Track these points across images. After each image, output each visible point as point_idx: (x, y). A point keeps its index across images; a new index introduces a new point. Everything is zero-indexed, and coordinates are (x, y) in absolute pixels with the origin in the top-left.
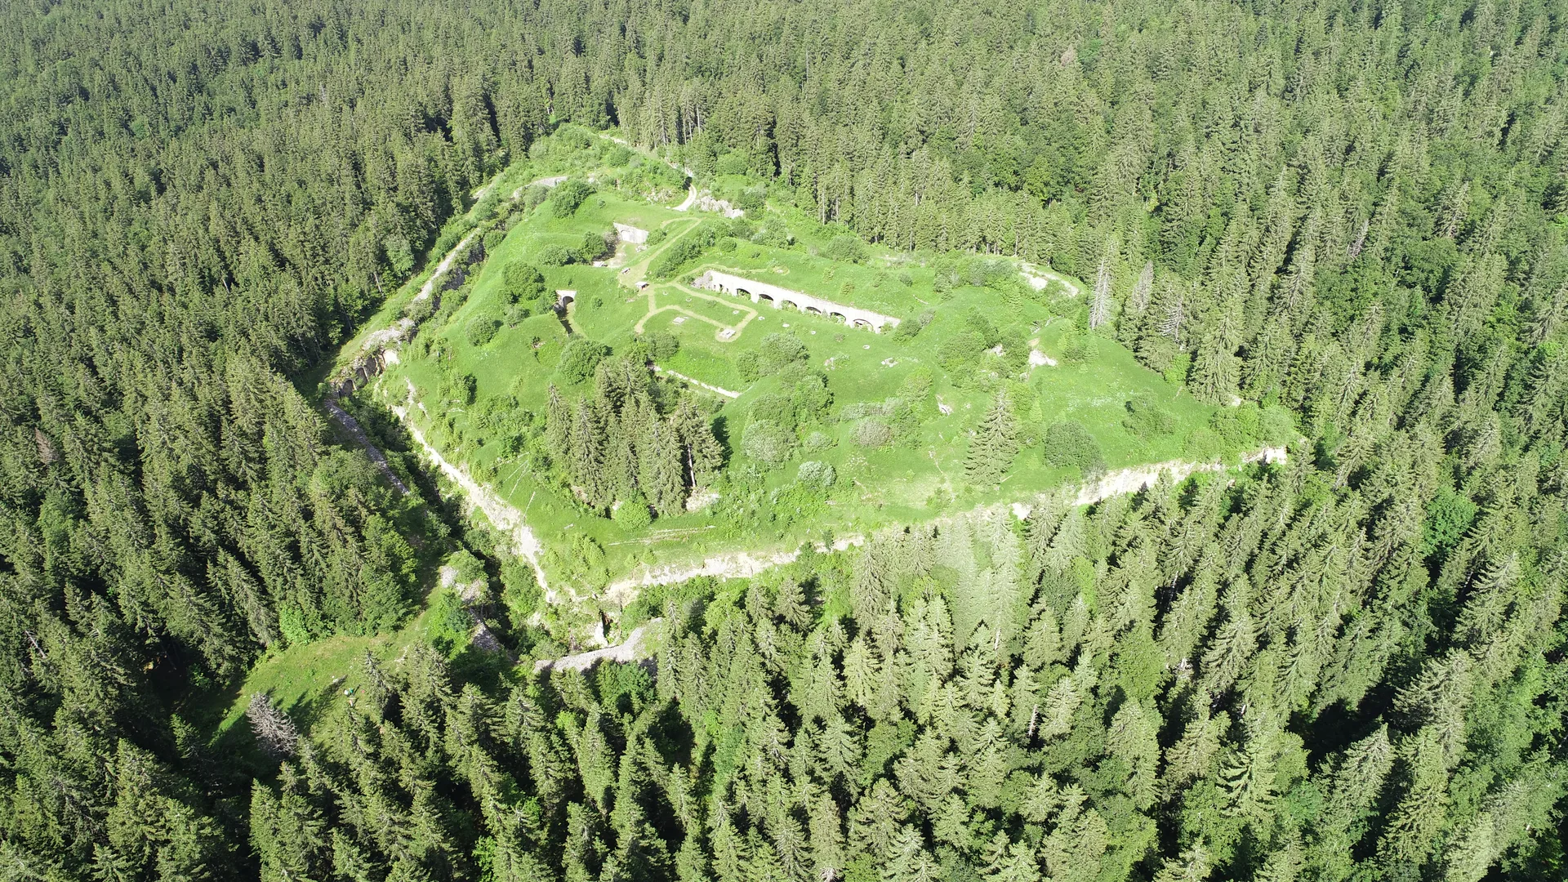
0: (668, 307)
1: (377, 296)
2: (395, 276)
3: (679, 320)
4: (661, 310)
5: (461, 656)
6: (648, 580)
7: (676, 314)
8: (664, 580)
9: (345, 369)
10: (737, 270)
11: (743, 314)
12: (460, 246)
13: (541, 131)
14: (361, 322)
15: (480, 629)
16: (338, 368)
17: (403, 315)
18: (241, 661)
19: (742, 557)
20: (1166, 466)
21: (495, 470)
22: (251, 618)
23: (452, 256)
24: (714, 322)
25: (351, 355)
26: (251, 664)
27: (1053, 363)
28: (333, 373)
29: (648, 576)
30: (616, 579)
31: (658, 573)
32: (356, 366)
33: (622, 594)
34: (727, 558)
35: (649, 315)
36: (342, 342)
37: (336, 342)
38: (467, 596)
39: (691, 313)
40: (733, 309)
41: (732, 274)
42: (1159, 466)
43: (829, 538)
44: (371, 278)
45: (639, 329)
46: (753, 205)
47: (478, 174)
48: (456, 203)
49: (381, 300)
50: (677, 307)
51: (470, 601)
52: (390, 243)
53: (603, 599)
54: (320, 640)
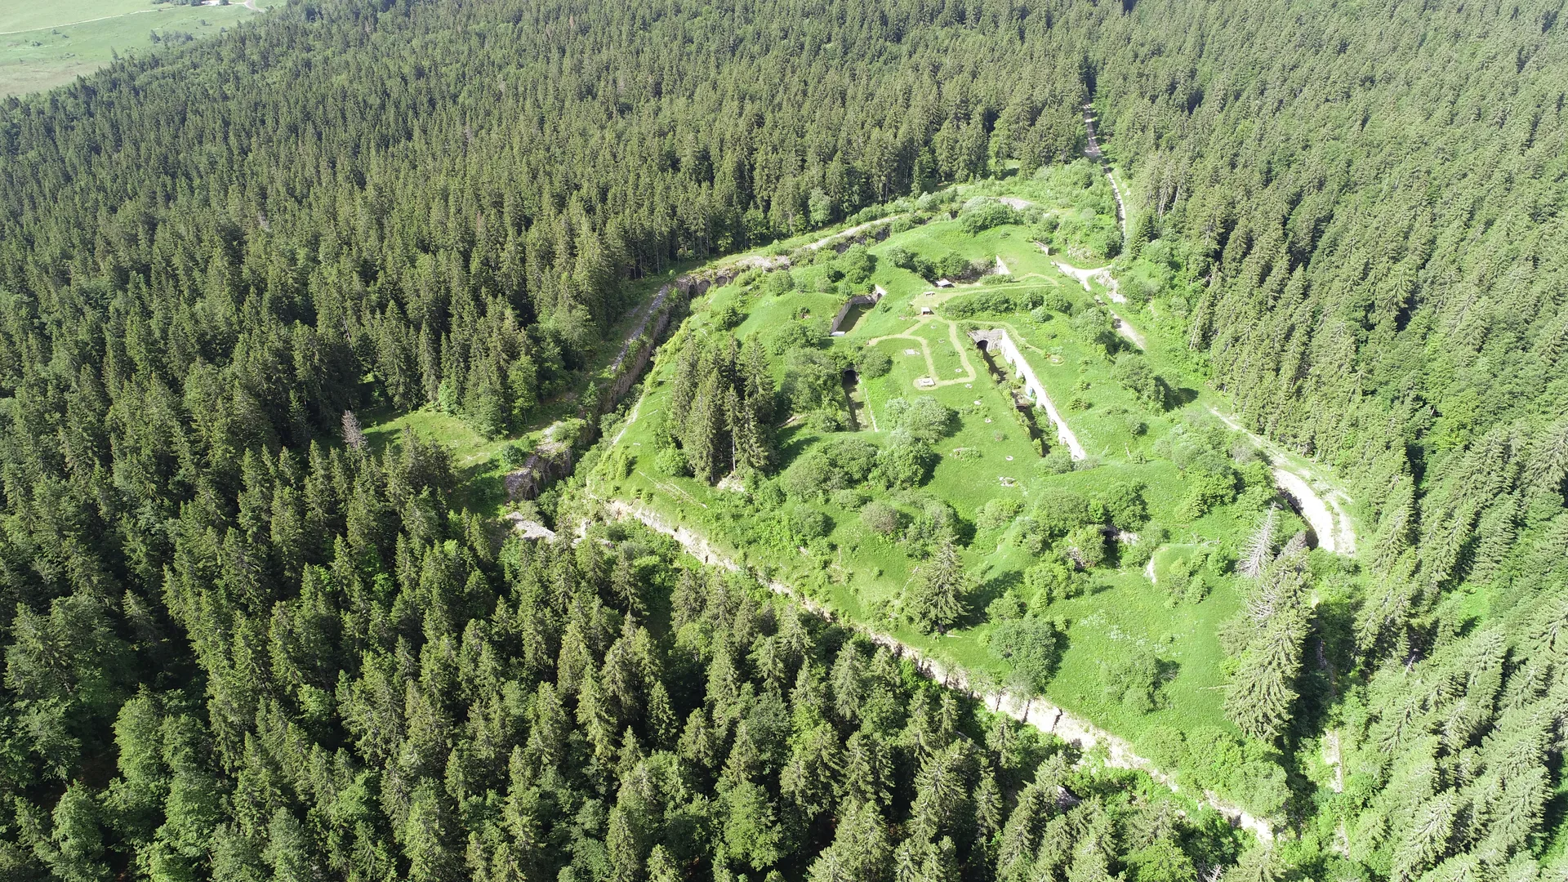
0: (920, 339)
1: (784, 231)
2: (808, 222)
3: (911, 352)
4: (912, 337)
5: (492, 478)
6: (638, 515)
7: (915, 345)
8: (649, 522)
9: (711, 271)
10: (1023, 341)
11: (965, 374)
12: (878, 222)
13: (1062, 157)
14: (756, 244)
15: (522, 471)
16: (706, 268)
17: (786, 253)
18: (411, 401)
19: (704, 542)
20: (1109, 738)
21: (661, 383)
22: (425, 376)
23: (866, 226)
24: (932, 369)
25: (725, 264)
26: (416, 408)
27: (1154, 581)
28: (698, 270)
29: (640, 511)
30: (621, 498)
31: (647, 513)
32: (720, 273)
33: (619, 513)
34: (694, 536)
35: (898, 336)
36: (728, 252)
37: (722, 249)
38: (545, 448)
39: (927, 351)
40: (961, 367)
41: (1015, 341)
42: (1103, 734)
43: (771, 574)
44: (785, 216)
45: (873, 342)
46: (1140, 297)
47: (966, 172)
48: (915, 186)
49: (786, 236)
50: (924, 342)
51: (543, 452)
52: (816, 193)
53: (607, 506)
54: (454, 418)
